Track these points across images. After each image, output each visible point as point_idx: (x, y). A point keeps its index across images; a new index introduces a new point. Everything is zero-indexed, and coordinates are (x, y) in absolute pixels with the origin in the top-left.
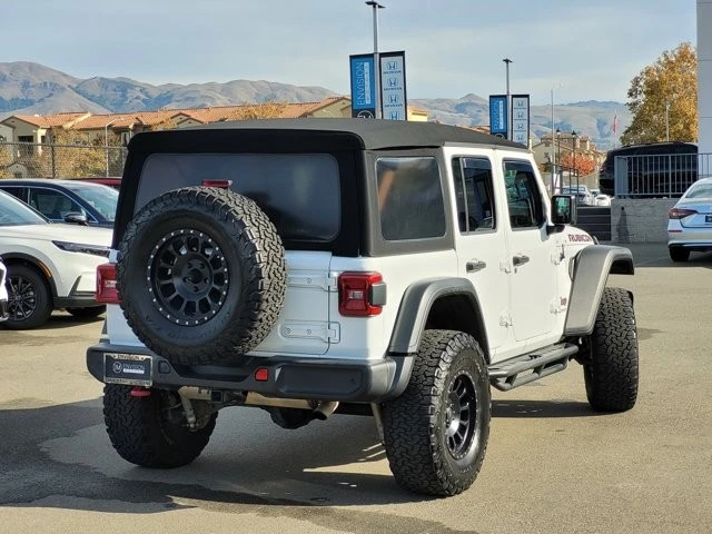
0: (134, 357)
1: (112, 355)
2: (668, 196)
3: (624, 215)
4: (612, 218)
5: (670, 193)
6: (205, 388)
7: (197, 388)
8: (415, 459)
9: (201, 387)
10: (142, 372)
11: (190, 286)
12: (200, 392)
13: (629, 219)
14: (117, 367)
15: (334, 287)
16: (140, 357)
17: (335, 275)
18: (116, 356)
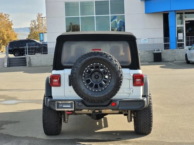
0: (67, 102)
1: (59, 102)
2: (42, 54)
3: (30, 59)
4: (27, 60)
5: (42, 53)
6: (90, 109)
7: (87, 110)
8: (147, 124)
9: (89, 109)
10: (70, 106)
11: (95, 80)
12: (88, 111)
13: (31, 60)
14: (60, 106)
15: (132, 78)
16: (69, 102)
17: (132, 75)
18: (60, 102)
